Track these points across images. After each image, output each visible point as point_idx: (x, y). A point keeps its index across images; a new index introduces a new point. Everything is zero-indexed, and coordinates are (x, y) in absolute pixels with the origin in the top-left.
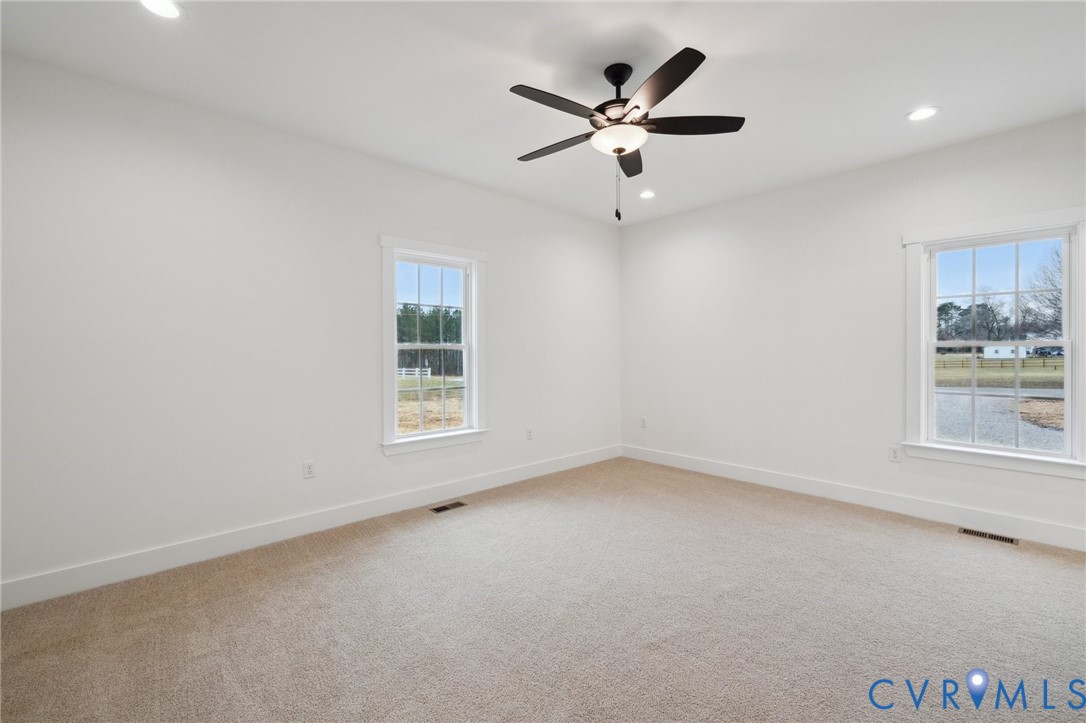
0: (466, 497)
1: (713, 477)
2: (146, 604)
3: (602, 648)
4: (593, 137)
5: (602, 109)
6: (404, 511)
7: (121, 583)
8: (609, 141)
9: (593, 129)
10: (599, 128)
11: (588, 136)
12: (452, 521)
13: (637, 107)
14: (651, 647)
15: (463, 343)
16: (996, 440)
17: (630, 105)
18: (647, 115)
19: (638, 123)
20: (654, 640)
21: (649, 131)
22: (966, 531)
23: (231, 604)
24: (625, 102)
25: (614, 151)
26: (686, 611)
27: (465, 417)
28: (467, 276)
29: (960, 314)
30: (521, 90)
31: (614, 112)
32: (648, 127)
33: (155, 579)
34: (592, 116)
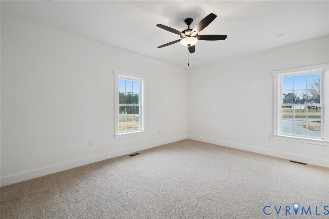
0: (140, 151)
1: (215, 145)
2: (39, 186)
3: (184, 199)
4: (181, 41)
5: (184, 32)
6: (121, 156)
7: (31, 179)
8: (186, 42)
9: (181, 38)
10: (183, 38)
11: (179, 40)
12: (136, 159)
13: (195, 32)
14: (199, 198)
15: (139, 104)
16: (297, 133)
17: (193, 31)
18: (197, 34)
19: (195, 37)
20: (200, 196)
21: (198, 39)
22: (291, 161)
23: (67, 186)
24: (191, 30)
25: (188, 45)
26: (209, 187)
27: (139, 126)
28: (140, 84)
29: (285, 96)
30: (160, 26)
31: (187, 33)
32: (198, 38)
33: (43, 178)
34: (181, 34)
